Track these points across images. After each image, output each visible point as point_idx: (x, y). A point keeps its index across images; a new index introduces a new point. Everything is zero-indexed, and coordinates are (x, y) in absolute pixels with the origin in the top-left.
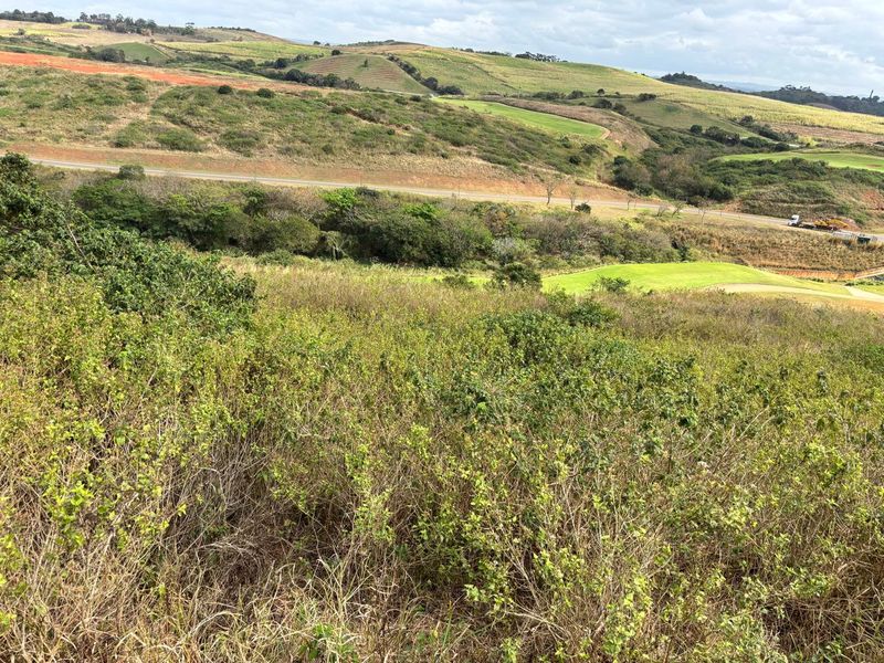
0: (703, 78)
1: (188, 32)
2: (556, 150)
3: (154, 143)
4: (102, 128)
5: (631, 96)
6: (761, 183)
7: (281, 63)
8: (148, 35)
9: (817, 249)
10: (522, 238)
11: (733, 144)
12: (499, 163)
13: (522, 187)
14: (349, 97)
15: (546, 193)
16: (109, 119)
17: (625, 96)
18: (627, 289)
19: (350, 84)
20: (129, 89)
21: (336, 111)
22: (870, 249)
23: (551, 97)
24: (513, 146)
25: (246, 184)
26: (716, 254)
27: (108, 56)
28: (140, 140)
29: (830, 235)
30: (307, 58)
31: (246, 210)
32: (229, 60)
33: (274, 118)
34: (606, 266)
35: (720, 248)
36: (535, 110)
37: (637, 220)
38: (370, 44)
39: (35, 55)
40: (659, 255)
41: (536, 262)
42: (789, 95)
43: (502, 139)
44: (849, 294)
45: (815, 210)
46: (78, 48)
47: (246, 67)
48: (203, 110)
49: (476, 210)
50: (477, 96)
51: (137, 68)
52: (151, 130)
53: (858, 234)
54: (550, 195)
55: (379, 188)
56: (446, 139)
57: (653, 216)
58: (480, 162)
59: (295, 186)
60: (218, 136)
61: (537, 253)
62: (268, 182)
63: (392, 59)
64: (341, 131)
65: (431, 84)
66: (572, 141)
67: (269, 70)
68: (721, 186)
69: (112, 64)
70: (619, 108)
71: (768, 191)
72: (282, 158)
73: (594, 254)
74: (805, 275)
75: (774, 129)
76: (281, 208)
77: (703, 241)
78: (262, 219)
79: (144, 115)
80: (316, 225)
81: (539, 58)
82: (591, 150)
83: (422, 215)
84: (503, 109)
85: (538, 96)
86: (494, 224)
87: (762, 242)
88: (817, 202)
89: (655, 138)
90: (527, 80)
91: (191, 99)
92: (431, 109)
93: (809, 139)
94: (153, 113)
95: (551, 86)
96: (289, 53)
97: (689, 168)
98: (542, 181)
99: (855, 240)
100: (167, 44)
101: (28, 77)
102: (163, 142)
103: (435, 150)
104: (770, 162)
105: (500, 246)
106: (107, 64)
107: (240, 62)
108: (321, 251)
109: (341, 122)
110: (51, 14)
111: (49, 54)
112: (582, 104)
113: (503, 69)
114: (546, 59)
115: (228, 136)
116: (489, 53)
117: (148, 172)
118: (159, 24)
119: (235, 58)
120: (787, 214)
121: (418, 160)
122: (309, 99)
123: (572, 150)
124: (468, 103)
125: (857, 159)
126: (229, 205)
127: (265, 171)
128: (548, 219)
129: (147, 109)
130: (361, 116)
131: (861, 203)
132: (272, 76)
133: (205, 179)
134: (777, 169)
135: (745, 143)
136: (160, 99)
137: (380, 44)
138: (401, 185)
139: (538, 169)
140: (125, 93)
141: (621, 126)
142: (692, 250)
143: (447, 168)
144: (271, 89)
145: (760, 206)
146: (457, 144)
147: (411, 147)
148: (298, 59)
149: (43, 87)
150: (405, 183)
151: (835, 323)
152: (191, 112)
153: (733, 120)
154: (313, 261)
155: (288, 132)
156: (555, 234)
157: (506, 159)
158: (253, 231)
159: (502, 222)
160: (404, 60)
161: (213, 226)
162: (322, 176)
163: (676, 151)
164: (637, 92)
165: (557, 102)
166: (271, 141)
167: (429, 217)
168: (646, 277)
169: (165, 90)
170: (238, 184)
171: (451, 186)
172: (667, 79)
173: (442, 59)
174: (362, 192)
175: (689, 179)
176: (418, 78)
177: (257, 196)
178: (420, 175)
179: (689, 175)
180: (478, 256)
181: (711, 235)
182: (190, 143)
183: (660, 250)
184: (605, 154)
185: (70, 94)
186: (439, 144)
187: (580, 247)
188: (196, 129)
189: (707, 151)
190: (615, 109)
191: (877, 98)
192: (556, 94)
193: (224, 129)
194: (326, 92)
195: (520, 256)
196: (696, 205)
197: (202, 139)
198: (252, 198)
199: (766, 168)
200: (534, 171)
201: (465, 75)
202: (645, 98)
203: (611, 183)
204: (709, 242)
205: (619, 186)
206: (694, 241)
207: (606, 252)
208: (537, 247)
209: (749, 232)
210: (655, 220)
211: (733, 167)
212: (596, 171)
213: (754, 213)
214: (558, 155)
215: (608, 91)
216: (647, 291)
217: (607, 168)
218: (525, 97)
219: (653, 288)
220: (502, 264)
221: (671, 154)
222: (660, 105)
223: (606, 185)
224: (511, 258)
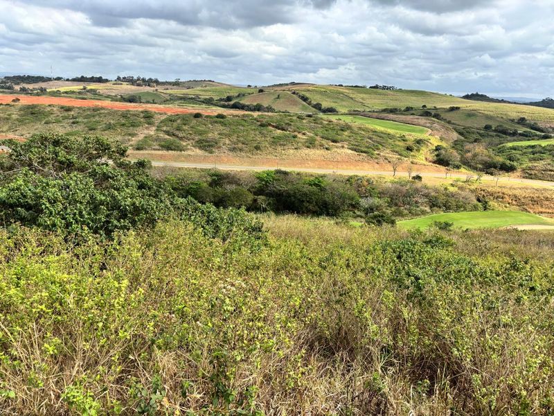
0: (490, 95)
1: (177, 84)
2: (397, 143)
3: (158, 147)
4: (129, 140)
5: (445, 109)
6: (534, 160)
7: (229, 99)
8: (154, 87)
10: (378, 197)
11: (513, 136)
12: (362, 152)
13: (377, 166)
14: (270, 117)
15: (392, 169)
16: (133, 135)
17: (440, 108)
18: (451, 228)
19: (270, 109)
20: (144, 117)
21: (262, 125)
23: (393, 111)
24: (370, 141)
25: (210, 170)
26: (508, 205)
27: (132, 99)
28: (150, 146)
30: (244, 95)
31: (211, 185)
32: (199, 98)
33: (226, 130)
34: (434, 214)
35: (510, 201)
36: (383, 119)
37: (452, 185)
38: (281, 85)
39: (91, 101)
40: (469, 207)
41: (389, 212)
42: (548, 104)
43: (363, 138)
46: (116, 96)
47: (209, 102)
48: (185, 127)
49: (348, 180)
50: (346, 112)
51: (149, 105)
52: (156, 140)
54: (395, 170)
55: (288, 169)
56: (328, 139)
57: (462, 182)
58: (350, 151)
59: (239, 170)
60: (194, 142)
61: (388, 206)
62: (223, 168)
63: (294, 93)
64: (265, 137)
65: (318, 107)
66: (407, 137)
67: (222, 103)
68: (508, 162)
69: (134, 104)
70: (437, 116)
71: (540, 165)
72: (231, 153)
73: (425, 206)
75: (541, 125)
76: (230, 183)
77: (498, 197)
78: (219, 189)
79: (152, 131)
80: (251, 192)
81: (384, 88)
82: (419, 142)
83: (315, 185)
84: (363, 119)
85: (384, 111)
86: (360, 189)
87: (538, 197)
89: (461, 134)
90: (377, 101)
91: (179, 121)
92: (319, 122)
94: (157, 130)
95: (392, 104)
96: (234, 93)
97: (485, 151)
98: (390, 162)
100: (165, 91)
101: (89, 113)
102: (162, 146)
103: (322, 145)
104: (540, 146)
105: (364, 203)
106: (132, 104)
107: (206, 99)
108: (253, 208)
109: (265, 132)
110: (101, 77)
111: (100, 99)
112: (412, 114)
113: (362, 95)
114: (388, 88)
115: (199, 142)
116: (352, 86)
117: (154, 164)
118: (160, 80)
119: (202, 97)
121: (311, 152)
122: (246, 119)
123: (408, 143)
124: (341, 117)
126: (200, 181)
127: (221, 162)
128: (395, 185)
129: (154, 128)
130: (277, 127)
132: (224, 106)
133: (186, 167)
134: (544, 150)
135: (520, 134)
136: (161, 122)
137: (287, 85)
138: (302, 167)
139: (387, 155)
140: (142, 120)
141: (438, 127)
142: (491, 203)
143: (329, 156)
144: (225, 114)
145: (535, 174)
146: (334, 141)
147: (307, 144)
148: (239, 96)
149: (97, 118)
150: (304, 165)
152: (178, 129)
153: (513, 121)
155: (234, 138)
156: (400, 195)
157: (366, 149)
158: (215, 197)
159: (363, 187)
160: (301, 93)
161: (191, 194)
162: (254, 163)
163: (476, 141)
164: (448, 106)
165: (397, 114)
166: (224, 144)
167: (320, 186)
168: (462, 221)
169: (164, 117)
170: (206, 170)
171: (332, 167)
172: (467, 97)
173: (324, 92)
174: (278, 172)
175: (486, 159)
176: (309, 104)
177: (217, 176)
178: (313, 161)
179: (486, 156)
180: (350, 208)
181: (503, 193)
182: (178, 147)
183: (469, 204)
184: (429, 144)
185: (112, 122)
186: (324, 142)
187: (417, 202)
188: (181, 139)
189: (496, 140)
190: (434, 117)
192: (396, 109)
193: (197, 138)
194: (256, 114)
195: (378, 208)
196: (492, 174)
197: (184, 144)
198: (214, 177)
199: (537, 149)
200: (384, 156)
201: (338, 100)
202: (452, 109)
203: (434, 162)
204: (502, 198)
205: (440, 164)
206: (492, 198)
207: (434, 205)
208: (388, 203)
209: (529, 191)
210: (464, 185)
211: (515, 149)
212: (424, 155)
213: (531, 179)
214: (399, 146)
215: (429, 106)
216: (465, 229)
217: (431, 153)
218: (377, 112)
219: (468, 227)
220: (366, 214)
221: (472, 142)
222: (463, 113)
223: (431, 164)
224: (372, 210)
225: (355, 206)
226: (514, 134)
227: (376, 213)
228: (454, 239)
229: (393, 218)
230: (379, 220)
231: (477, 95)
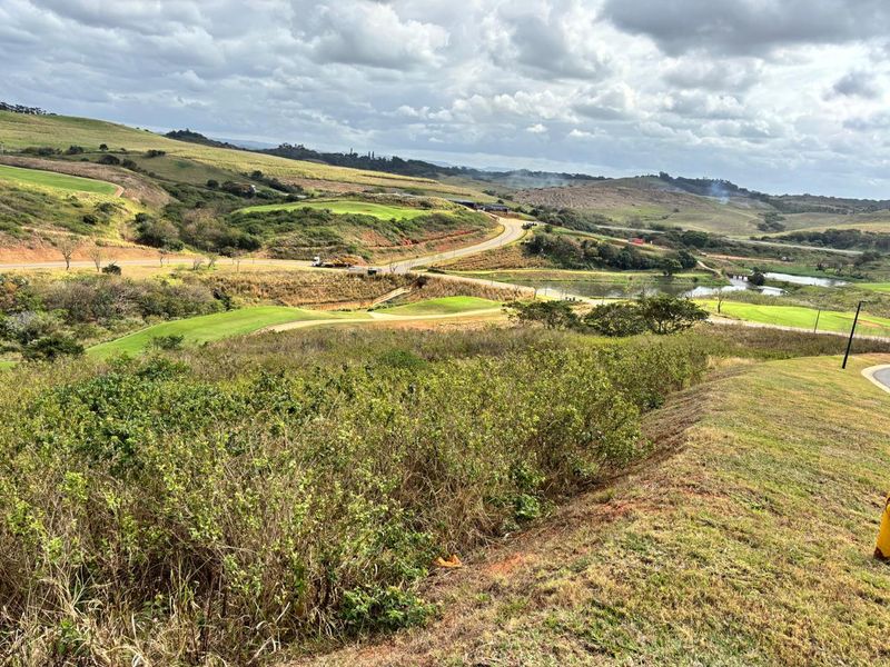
0: (208, 135)
2: (63, 209)
5: (140, 153)
6: (281, 231)
9: (339, 284)
10: (44, 310)
11: (250, 198)
13: (29, 253)
15: (62, 257)
17: (132, 152)
18: (181, 345)
22: (379, 278)
23: (45, 153)
24: (7, 207)
26: (258, 299)
29: (347, 271)
34: (152, 327)
35: (260, 293)
37: (173, 276)
40: (204, 308)
41: (68, 333)
42: (286, 152)
44: (372, 317)
45: (331, 251)
53: (367, 268)
54: (67, 259)
57: (189, 270)
61: (66, 323)
66: (81, 200)
68: (248, 236)
70: (128, 164)
71: (290, 237)
73: (135, 316)
74: (335, 308)
75: (283, 181)
77: (243, 288)
81: (19, 109)
82: (104, 208)
85: (28, 152)
86: (2, 299)
87: (295, 283)
88: (330, 244)
89: (174, 194)
90: (9, 133)
93: (311, 189)
95: (41, 140)
97: (214, 221)
98: (54, 244)
99: (366, 273)
104: (285, 211)
105: (16, 322)
112: (84, 160)
114: (28, 111)
120: (309, 256)
123: (84, 209)
125: (353, 206)
128: (72, 285)
131: (363, 242)
134: (291, 217)
135: (259, 196)
139: (46, 232)
141: (134, 182)
142: (234, 299)
145: (286, 252)
151: (366, 341)
153: (245, 175)
156: (84, 301)
159: (12, 295)
163: (198, 205)
164: (145, 150)
165: (52, 158)
168: (196, 330)
172: (172, 135)
175: (217, 232)
179: (216, 227)
181: (249, 282)
183: (203, 303)
184: (123, 211)
187: (118, 311)
189: (227, 204)
190: (123, 165)
191: (356, 154)
192: (50, 150)
195: (46, 329)
196: (229, 255)
199: (283, 217)
200: (41, 234)
202: (153, 154)
203: (137, 242)
204: (249, 289)
205: (147, 243)
206: (234, 290)
207: (149, 313)
208: (65, 317)
209: (282, 275)
210: (192, 274)
211: (255, 217)
212: (116, 234)
213: (282, 258)
214: (68, 216)
215: (112, 146)
216: (202, 344)
217: (129, 226)
218: (11, 154)
219: (209, 338)
220: (24, 343)
221: (193, 208)
222: (172, 161)
223: (131, 244)
224: (34, 334)
226: (250, 194)
227: (43, 338)
229: (79, 343)
230: (51, 349)
231: (188, 133)
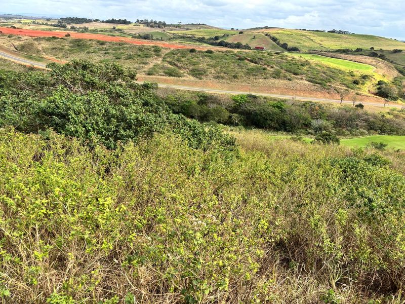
1: (178, 26)
2: (346, 77)
3: (163, 74)
4: (143, 67)
5: (389, 51)
7: (217, 38)
8: (162, 28)
10: (327, 120)
12: (316, 83)
13: (327, 95)
14: (246, 53)
15: (340, 98)
16: (146, 63)
17: (385, 50)
18: (385, 148)
19: (247, 47)
20: (154, 51)
21: (240, 59)
23: (346, 51)
24: (324, 75)
25: (199, 92)
27: (146, 37)
28: (157, 72)
30: (228, 36)
31: (199, 103)
32: (195, 37)
33: (213, 62)
34: (371, 136)
36: (336, 58)
37: (389, 113)
38: (256, 29)
39: (119, 37)
40: (401, 132)
41: (334, 131)
43: (319, 72)
46: (135, 34)
47: (201, 40)
48: (183, 59)
49: (304, 105)
50: (307, 51)
51: (158, 42)
52: (162, 68)
54: (342, 99)
55: (257, 94)
56: (291, 72)
57: (398, 111)
58: (307, 82)
59: (220, 93)
60: (188, 71)
61: (334, 127)
62: (209, 91)
63: (266, 35)
64: (242, 68)
65: (285, 47)
66: (355, 73)
67: (211, 41)
69: (148, 41)
70: (382, 57)
72: (215, 80)
73: (364, 129)
76: (213, 102)
78: (205, 107)
79: (159, 61)
80: (228, 110)
81: (340, 32)
82: (365, 77)
83: (277, 107)
84: (320, 57)
85: (338, 51)
86: (313, 112)
89: (401, 72)
90: (333, 43)
91: (179, 55)
92: (284, 58)
94: (163, 60)
95: (345, 46)
96: (220, 34)
98: (338, 92)
100: (170, 32)
101: (116, 47)
102: (166, 73)
105: (315, 123)
106: (146, 41)
107: (199, 38)
108: (229, 122)
109: (242, 64)
110: (125, 20)
111: (124, 37)
112: (361, 55)
113: (321, 38)
114: (343, 33)
115: (193, 71)
116: (314, 31)
117: (160, 86)
118: (167, 23)
119: (197, 36)
121: (277, 81)
122: (228, 54)
123: (355, 78)
124: (302, 55)
126: (191, 100)
127: (207, 86)
128: (341, 111)
129: (161, 59)
130: (251, 61)
132: (212, 44)
133: (182, 89)
136: (166, 55)
137: (262, 28)
138: (268, 93)
139: (337, 87)
140: (153, 53)
141: (382, 65)
143: (291, 85)
144: (212, 50)
146: (296, 74)
147: (274, 75)
148: (224, 36)
149: (122, 51)
150: (269, 92)
152: (178, 60)
154: (225, 126)
155: (218, 69)
156: (344, 119)
157: (320, 82)
158: (201, 112)
159: (317, 112)
160: (272, 35)
161: (184, 109)
162: (232, 89)
164: (392, 49)
165: (348, 54)
166: (211, 73)
167: (281, 108)
168: (394, 142)
169: (168, 51)
170: (196, 92)
171: (292, 94)
173: (290, 34)
174: (250, 96)
176: (278, 44)
177: (204, 97)
178: (277, 88)
180: (304, 127)
182: (177, 74)
183: (401, 129)
184: (373, 79)
185: (132, 53)
186: (287, 74)
187: (357, 125)
188: (179, 68)
190: (379, 57)
192: (348, 50)
193: (191, 68)
194: (236, 51)
195: (325, 128)
197: (182, 72)
198: (201, 98)
200: (334, 87)
201: (301, 42)
202: (396, 51)
203: (376, 94)
205: (380, 96)
207: (371, 129)
208: (334, 124)
210: (399, 113)
212: (368, 88)
214: (347, 80)
215: (376, 48)
216: (396, 149)
217: (374, 86)
218: (331, 52)
219: (399, 148)
220: (316, 132)
223: (373, 95)
224: (320, 129)
225: (307, 125)
227: (324, 132)
228: (390, 159)
229: (337, 137)
230: (326, 138)
